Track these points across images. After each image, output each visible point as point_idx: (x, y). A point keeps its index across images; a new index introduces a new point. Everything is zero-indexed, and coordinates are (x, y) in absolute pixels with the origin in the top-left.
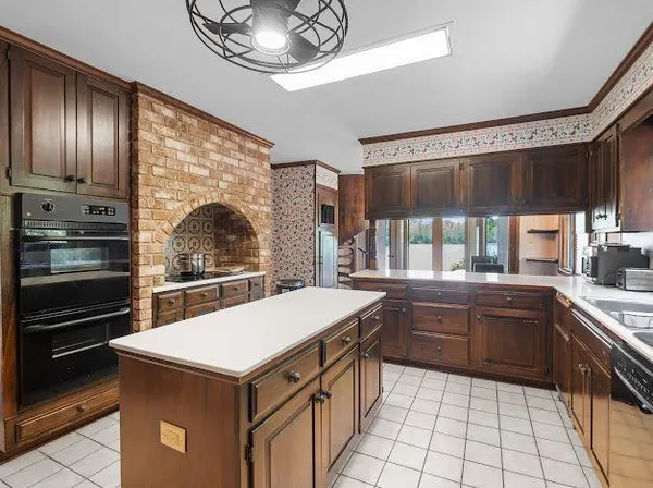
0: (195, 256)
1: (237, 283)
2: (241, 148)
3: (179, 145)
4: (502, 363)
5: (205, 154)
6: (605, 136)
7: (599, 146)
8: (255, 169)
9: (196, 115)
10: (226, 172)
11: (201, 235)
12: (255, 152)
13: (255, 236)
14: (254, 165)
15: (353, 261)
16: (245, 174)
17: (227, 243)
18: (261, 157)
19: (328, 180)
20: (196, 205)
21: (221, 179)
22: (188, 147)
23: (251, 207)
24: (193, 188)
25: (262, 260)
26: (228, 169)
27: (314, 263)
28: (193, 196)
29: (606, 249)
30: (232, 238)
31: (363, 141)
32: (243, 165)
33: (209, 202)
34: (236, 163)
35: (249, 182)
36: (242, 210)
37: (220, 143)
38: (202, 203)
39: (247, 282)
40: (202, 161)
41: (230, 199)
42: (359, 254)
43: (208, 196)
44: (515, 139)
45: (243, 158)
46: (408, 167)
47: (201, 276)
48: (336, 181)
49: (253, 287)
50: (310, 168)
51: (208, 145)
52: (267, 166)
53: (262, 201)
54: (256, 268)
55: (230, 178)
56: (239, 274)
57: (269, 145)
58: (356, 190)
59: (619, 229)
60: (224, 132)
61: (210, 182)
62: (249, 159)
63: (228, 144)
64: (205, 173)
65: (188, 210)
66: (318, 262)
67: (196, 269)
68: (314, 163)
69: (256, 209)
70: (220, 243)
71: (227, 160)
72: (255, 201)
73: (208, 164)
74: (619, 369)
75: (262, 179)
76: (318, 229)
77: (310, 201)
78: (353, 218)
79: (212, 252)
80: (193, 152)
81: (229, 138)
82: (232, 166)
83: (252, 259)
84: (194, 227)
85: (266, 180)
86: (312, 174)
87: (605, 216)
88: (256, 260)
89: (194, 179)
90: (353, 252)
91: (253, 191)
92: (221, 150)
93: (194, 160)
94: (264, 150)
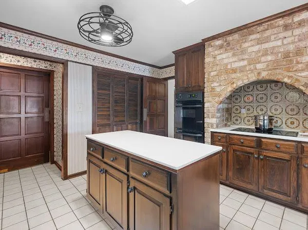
3: (224, 56)
21: (259, 62)
22: (230, 54)
24: (233, 76)
34: (279, 43)
40: (241, 57)
61: (248, 68)
64: (245, 63)
73: (246, 57)
80: (234, 55)
89: (234, 70)
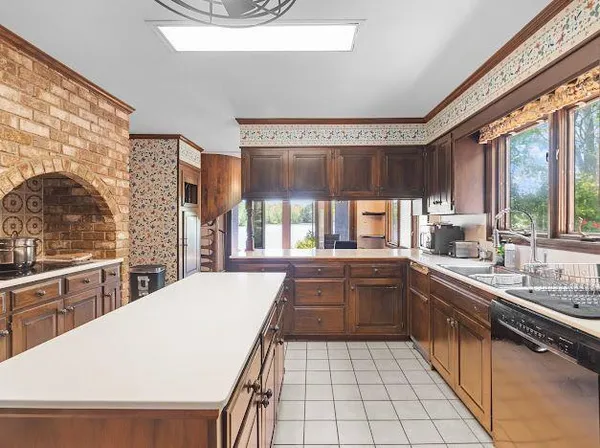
0: (20, 243)
1: (87, 275)
2: (93, 108)
4: (370, 325)
5: (43, 107)
6: (440, 141)
7: (434, 149)
8: (112, 135)
9: (31, 54)
10: (75, 135)
11: (23, 214)
12: (110, 115)
13: (110, 215)
14: (108, 131)
15: (214, 242)
16: (97, 140)
17: (66, 224)
18: (119, 123)
19: (191, 157)
20: (29, 174)
21: (67, 143)
22: (17, 95)
23: (105, 180)
24: (24, 150)
25: (119, 244)
26: (77, 132)
27: (178, 246)
28: (25, 161)
29: (440, 227)
30: (75, 218)
31: (241, 121)
32: (95, 128)
33: (49, 170)
34: (86, 125)
35: (104, 150)
36: (94, 184)
37: (66, 96)
38: (39, 171)
39: (100, 271)
40: (39, 116)
41: (79, 169)
42: (219, 235)
43: (48, 163)
44: (374, 136)
45: (96, 121)
46: (285, 151)
47: (32, 268)
48: (199, 159)
49: (108, 278)
50: (172, 143)
51: (47, 97)
52: (126, 134)
53: (119, 174)
54: (112, 254)
55: (78, 143)
56: (86, 264)
57: (129, 110)
58: (220, 170)
59: (453, 212)
60: (70, 84)
61: (51, 145)
62: (103, 123)
63: (76, 100)
64: (44, 132)
65: (17, 180)
66: (181, 245)
67: (22, 260)
68: (177, 137)
69: (112, 184)
70: (54, 225)
71: (74, 120)
72: (110, 174)
73: (48, 121)
74: (506, 320)
75: (119, 148)
76: (181, 209)
77: (173, 178)
78: (216, 199)
79: (41, 236)
80: (24, 103)
81: (77, 92)
82: (81, 128)
83: (104, 244)
84: (13, 203)
85: (125, 151)
86: (175, 149)
87: (441, 202)
88: (111, 245)
89: (27, 139)
90: (214, 232)
91: (108, 162)
92: (65, 106)
93: (27, 113)
94: (121, 115)
